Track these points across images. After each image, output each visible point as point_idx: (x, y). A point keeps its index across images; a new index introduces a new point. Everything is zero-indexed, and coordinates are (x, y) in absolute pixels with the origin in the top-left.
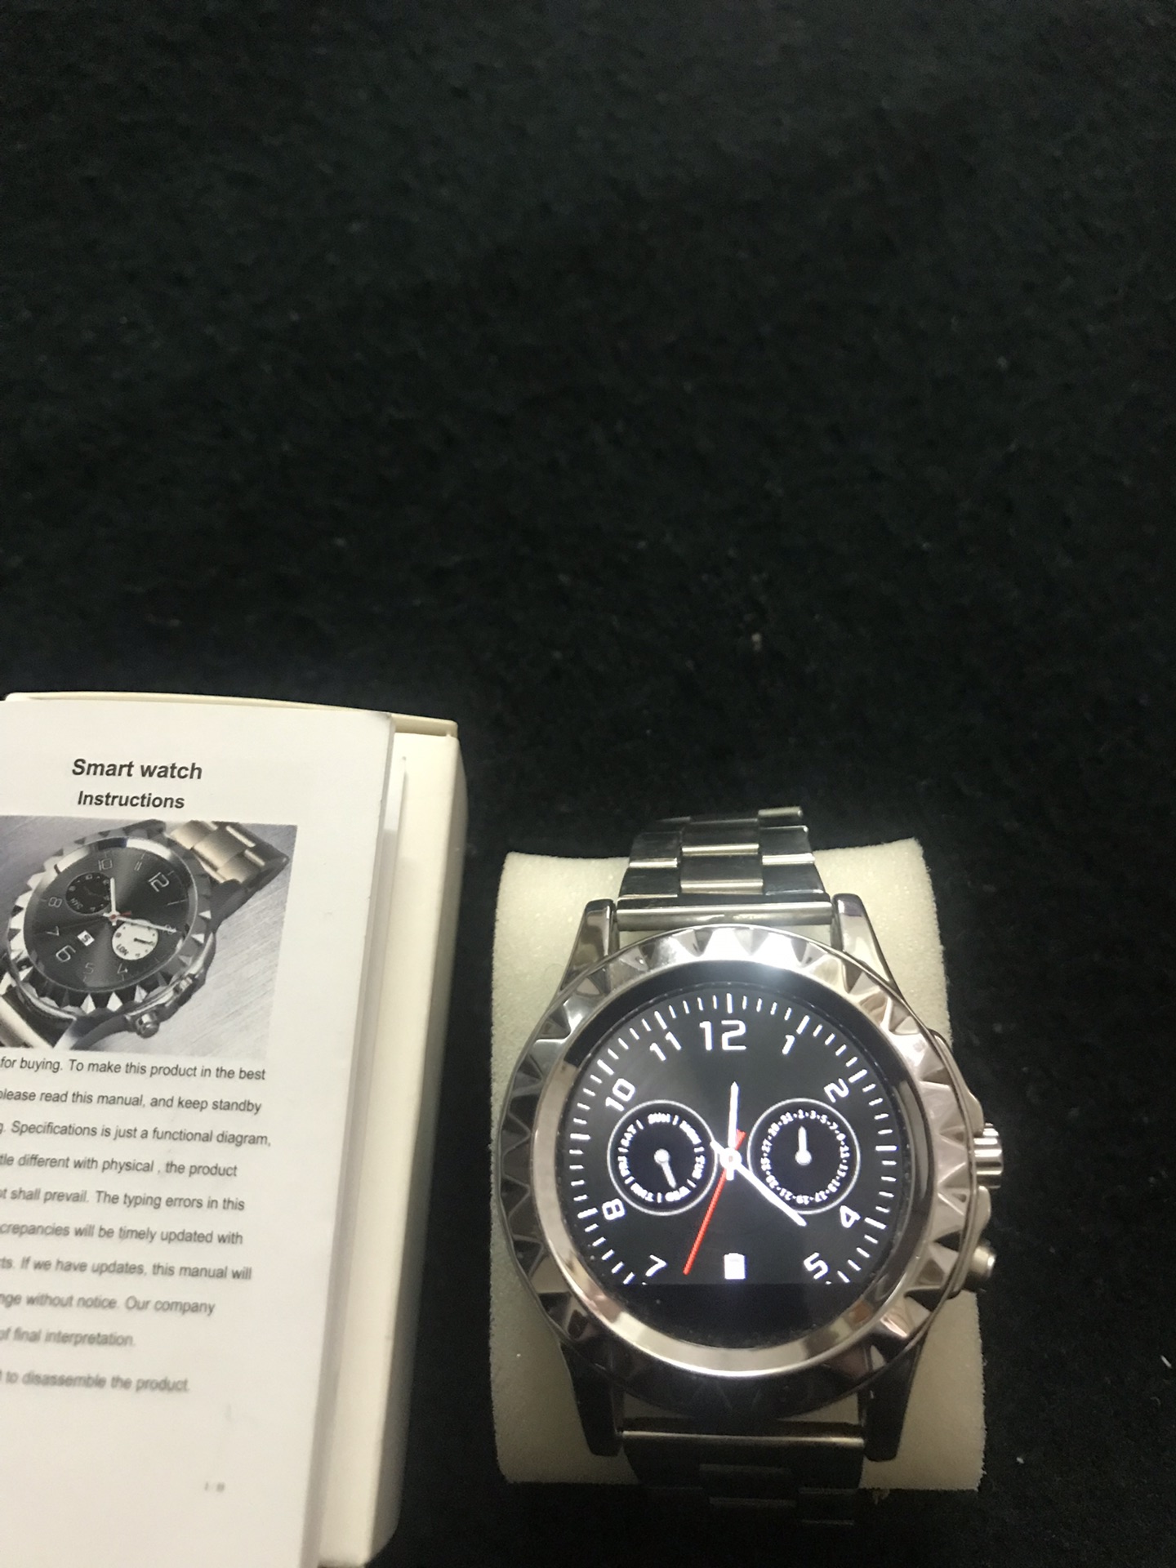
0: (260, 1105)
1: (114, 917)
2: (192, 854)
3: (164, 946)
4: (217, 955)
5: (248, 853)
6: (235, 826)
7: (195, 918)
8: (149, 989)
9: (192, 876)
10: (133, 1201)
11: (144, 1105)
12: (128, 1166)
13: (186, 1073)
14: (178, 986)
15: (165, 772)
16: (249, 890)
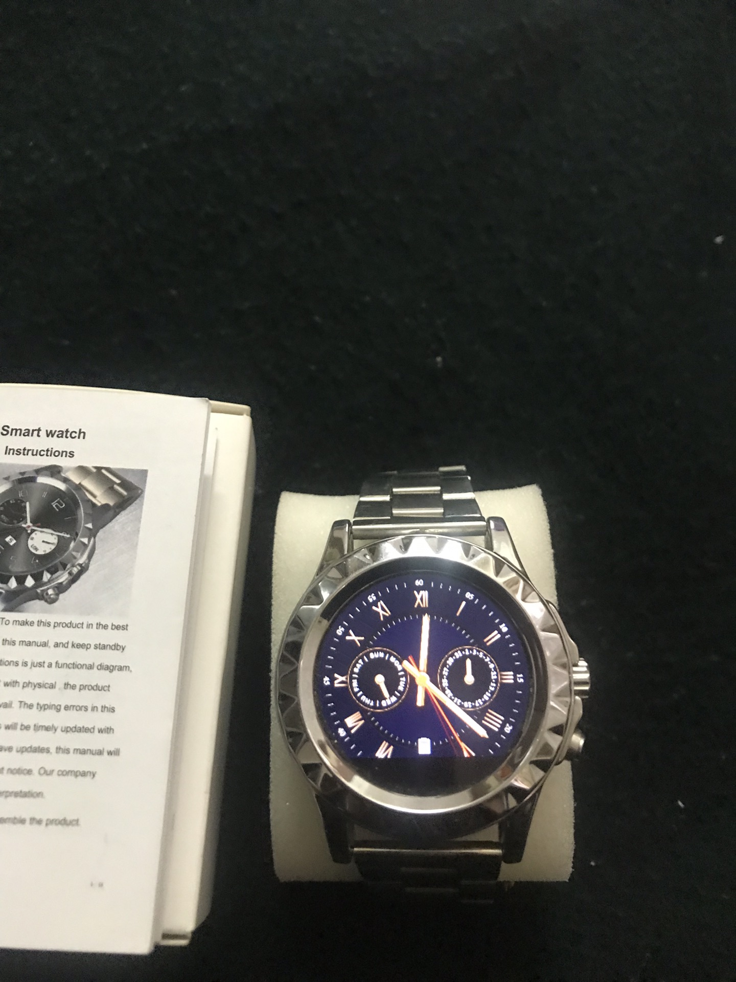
0: (125, 646)
1: (29, 527)
2: (79, 487)
3: (62, 546)
4: (96, 552)
5: (116, 487)
6: (108, 469)
7: (82, 528)
8: (52, 573)
9: (80, 501)
10: (43, 707)
11: (50, 647)
12: (40, 686)
13: (77, 626)
14: (71, 571)
15: (62, 434)
16: (117, 510)
